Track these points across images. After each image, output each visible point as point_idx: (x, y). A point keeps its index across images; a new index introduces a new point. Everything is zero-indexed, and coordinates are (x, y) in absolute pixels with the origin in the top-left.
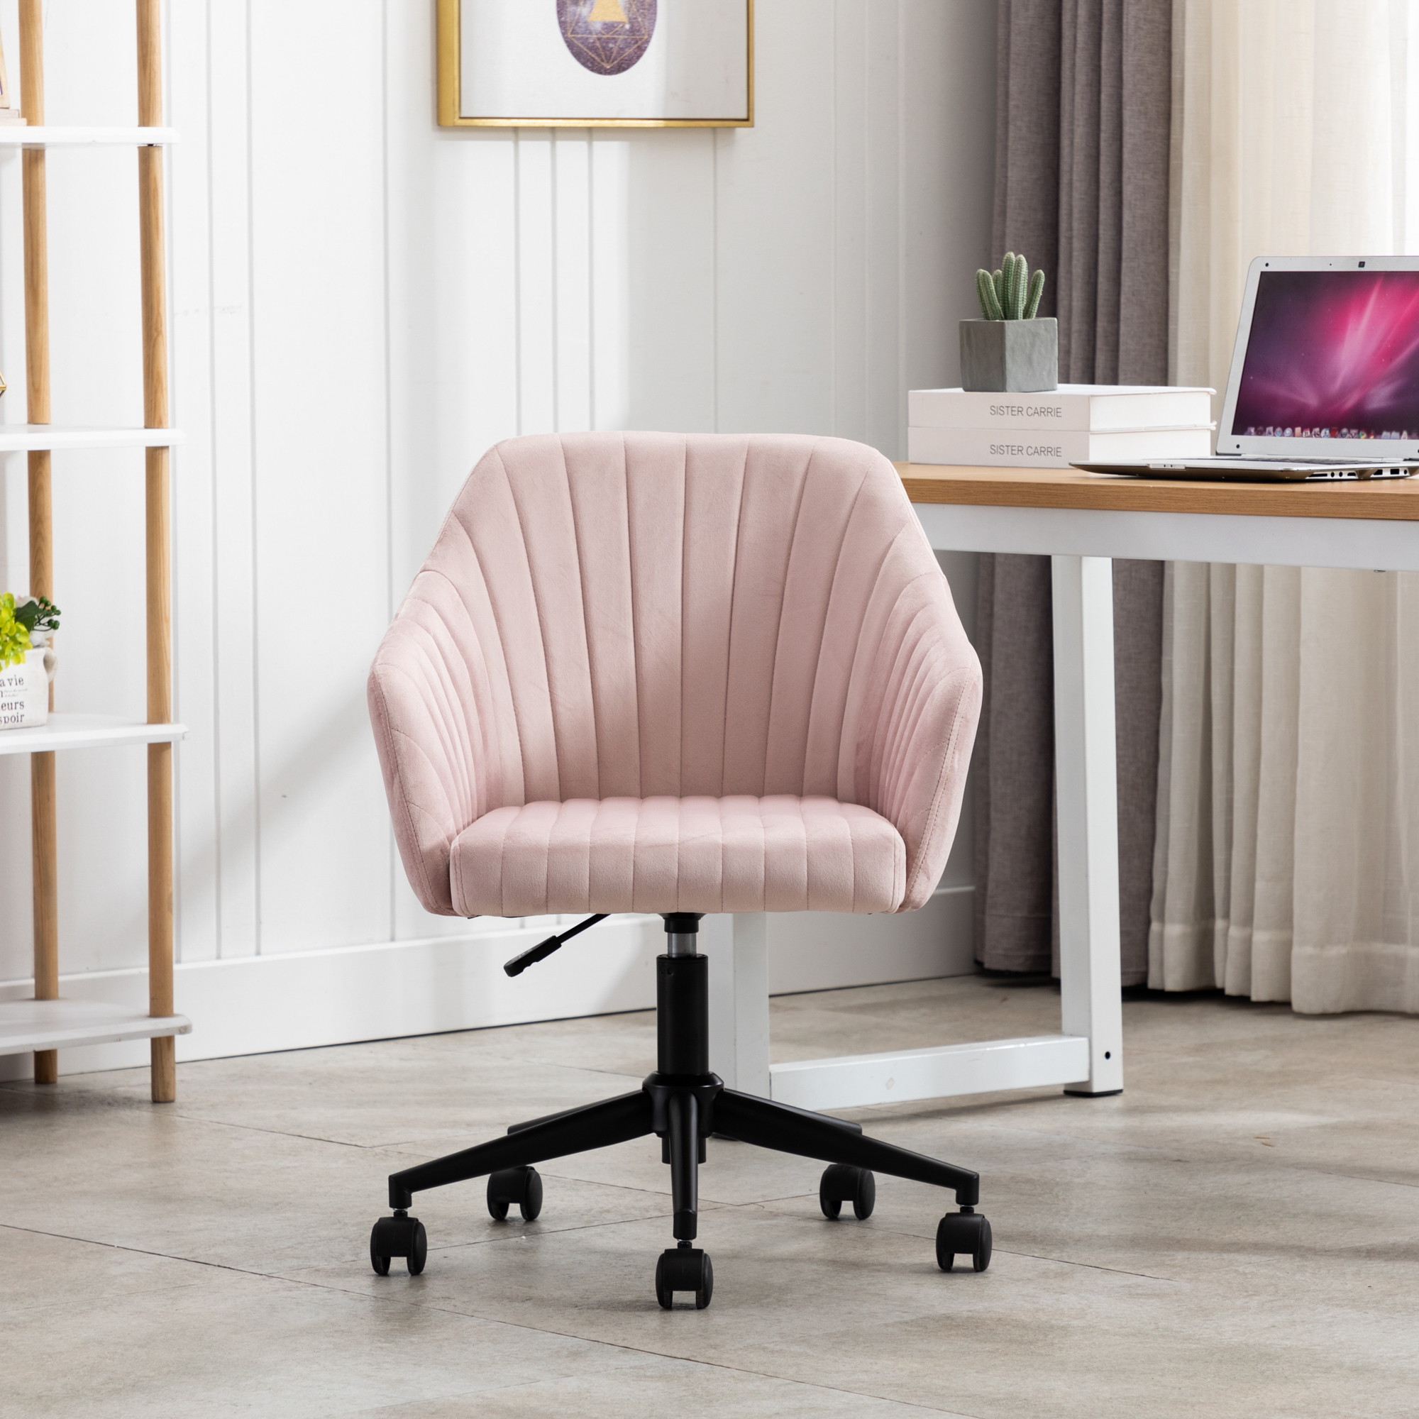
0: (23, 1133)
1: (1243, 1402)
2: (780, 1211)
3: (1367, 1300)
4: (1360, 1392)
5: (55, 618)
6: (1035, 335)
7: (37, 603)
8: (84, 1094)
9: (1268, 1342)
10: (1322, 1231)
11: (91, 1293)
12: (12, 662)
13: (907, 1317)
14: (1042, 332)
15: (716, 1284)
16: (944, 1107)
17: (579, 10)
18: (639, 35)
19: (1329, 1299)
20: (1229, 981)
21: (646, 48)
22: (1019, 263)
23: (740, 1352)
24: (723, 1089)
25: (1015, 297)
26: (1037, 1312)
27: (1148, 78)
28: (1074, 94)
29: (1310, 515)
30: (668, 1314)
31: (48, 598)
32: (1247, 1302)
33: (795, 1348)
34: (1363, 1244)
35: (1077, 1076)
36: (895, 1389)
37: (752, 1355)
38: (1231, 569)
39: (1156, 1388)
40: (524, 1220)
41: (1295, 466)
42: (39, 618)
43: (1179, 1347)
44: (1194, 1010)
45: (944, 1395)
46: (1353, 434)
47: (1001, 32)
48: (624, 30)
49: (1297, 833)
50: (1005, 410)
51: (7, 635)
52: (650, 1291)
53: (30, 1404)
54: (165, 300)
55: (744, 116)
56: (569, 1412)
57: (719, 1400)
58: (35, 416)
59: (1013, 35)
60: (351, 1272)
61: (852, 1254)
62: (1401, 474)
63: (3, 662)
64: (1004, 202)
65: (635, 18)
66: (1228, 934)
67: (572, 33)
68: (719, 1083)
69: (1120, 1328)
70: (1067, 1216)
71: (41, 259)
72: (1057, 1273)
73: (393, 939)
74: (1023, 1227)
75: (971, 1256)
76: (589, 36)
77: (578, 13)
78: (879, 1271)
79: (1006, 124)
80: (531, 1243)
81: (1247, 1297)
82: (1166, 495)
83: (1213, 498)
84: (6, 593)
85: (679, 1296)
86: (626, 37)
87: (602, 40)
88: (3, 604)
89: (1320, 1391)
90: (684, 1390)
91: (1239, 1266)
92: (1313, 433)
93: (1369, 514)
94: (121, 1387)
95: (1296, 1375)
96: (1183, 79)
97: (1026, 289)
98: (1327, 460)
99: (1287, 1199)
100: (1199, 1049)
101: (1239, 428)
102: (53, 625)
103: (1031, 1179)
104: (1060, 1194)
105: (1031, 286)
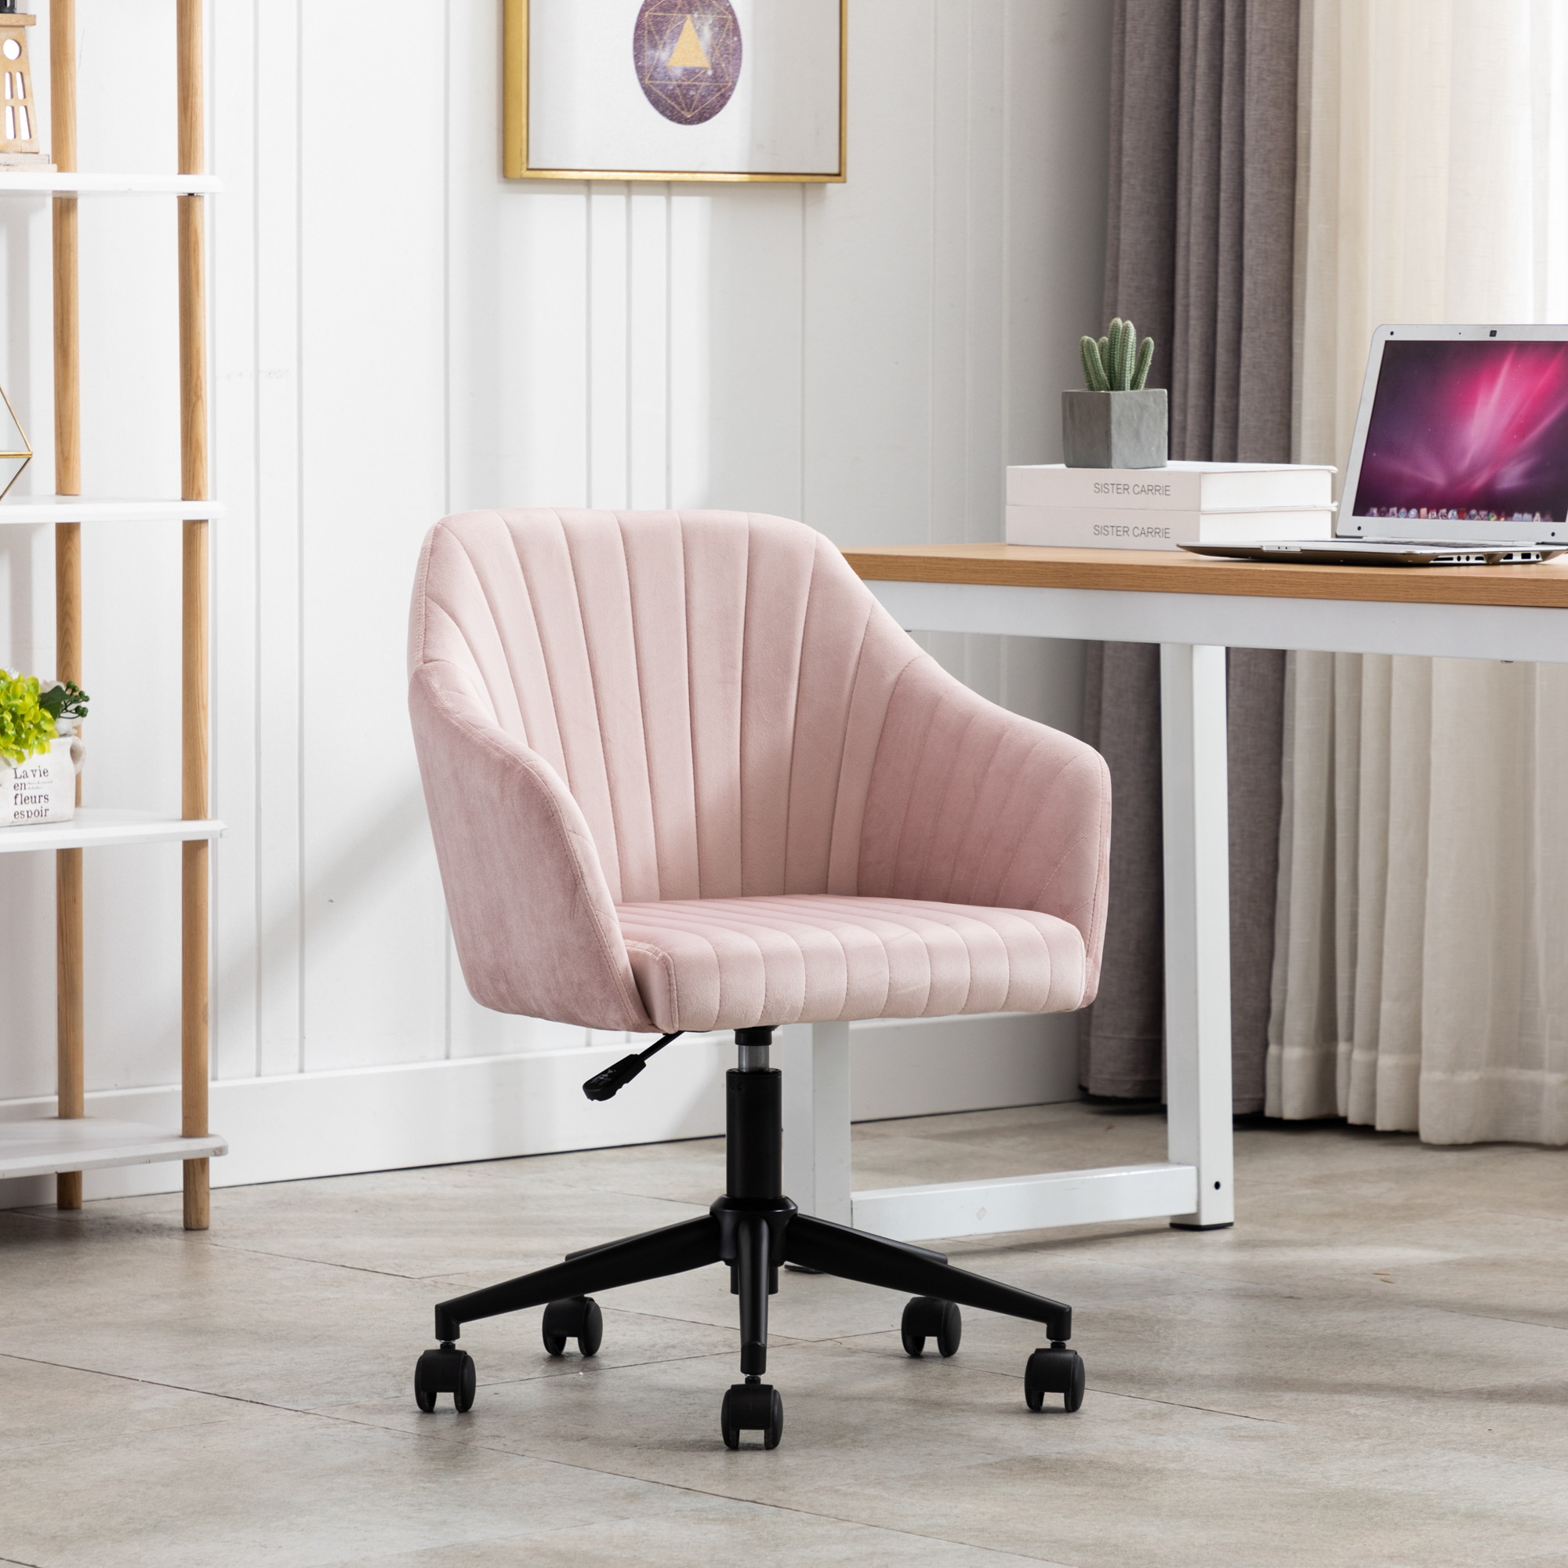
1: (1349, 1549)
2: (859, 1347)
3: (1486, 1444)
4: (1474, 1539)
5: (83, 704)
6: (1143, 408)
7: (64, 689)
8: (111, 1221)
9: (1378, 1487)
10: (1441, 1372)
11: (112, 1428)
12: (36, 751)
13: (991, 1459)
14: (1151, 403)
15: (785, 1423)
16: (1040, 1240)
17: (657, 54)
18: (722, 82)
19: (1446, 1443)
20: (1352, 1109)
21: (730, 96)
22: (1126, 330)
23: (810, 1495)
24: (796, 1214)
25: (1122, 366)
26: (1131, 1454)
27: (1272, 134)
28: (1192, 151)
29: (1434, 601)
30: (733, 1455)
31: (75, 683)
32: (1357, 1446)
33: (870, 1491)
34: (1485, 1386)
35: (1185, 1207)
36: (976, 1534)
37: (823, 1498)
38: (1357, 659)
39: (1256, 1534)
40: (583, 1356)
41: (1419, 549)
42: (66, 704)
43: (1282, 1491)
44: (1314, 1139)
45: (1027, 1540)
46: (1483, 516)
47: (1114, 83)
48: (706, 77)
49: (1427, 949)
50: (1110, 487)
51: (31, 722)
52: (715, 1431)
54: (205, 362)
55: (836, 170)
56: (624, 1556)
57: (785, 1544)
58: (64, 486)
59: (1127, 87)
60: (393, 1409)
61: (935, 1394)
62: (1533, 558)
63: (26, 751)
64: (1116, 266)
65: (718, 64)
66: (1352, 1058)
67: (649, 79)
68: (793, 1208)
69: (1220, 1472)
70: (1167, 1354)
71: (72, 317)
72: (1155, 1414)
73: (448, 1057)
74: (1119, 1365)
75: (1062, 1395)
76: (668, 82)
77: (656, 58)
78: (963, 1411)
79: (1119, 181)
80: (590, 1380)
81: (1357, 1439)
82: (1280, 579)
83: (1329, 582)
84: (30, 677)
85: (747, 1436)
86: (709, 84)
87: (682, 87)
88: (27, 688)
89: (1431, 1538)
90: (749, 1534)
91: (1350, 1408)
92: (1440, 514)
93: (1496, 600)
94: (141, 1527)
95: (1407, 1521)
96: (1309, 136)
97: (1133, 358)
98: (1454, 544)
99: (1405, 1338)
100: (1316, 1181)
101: (1361, 509)
102: (81, 712)
103: (1131, 1316)
104: (1161, 1331)
105: (1139, 354)
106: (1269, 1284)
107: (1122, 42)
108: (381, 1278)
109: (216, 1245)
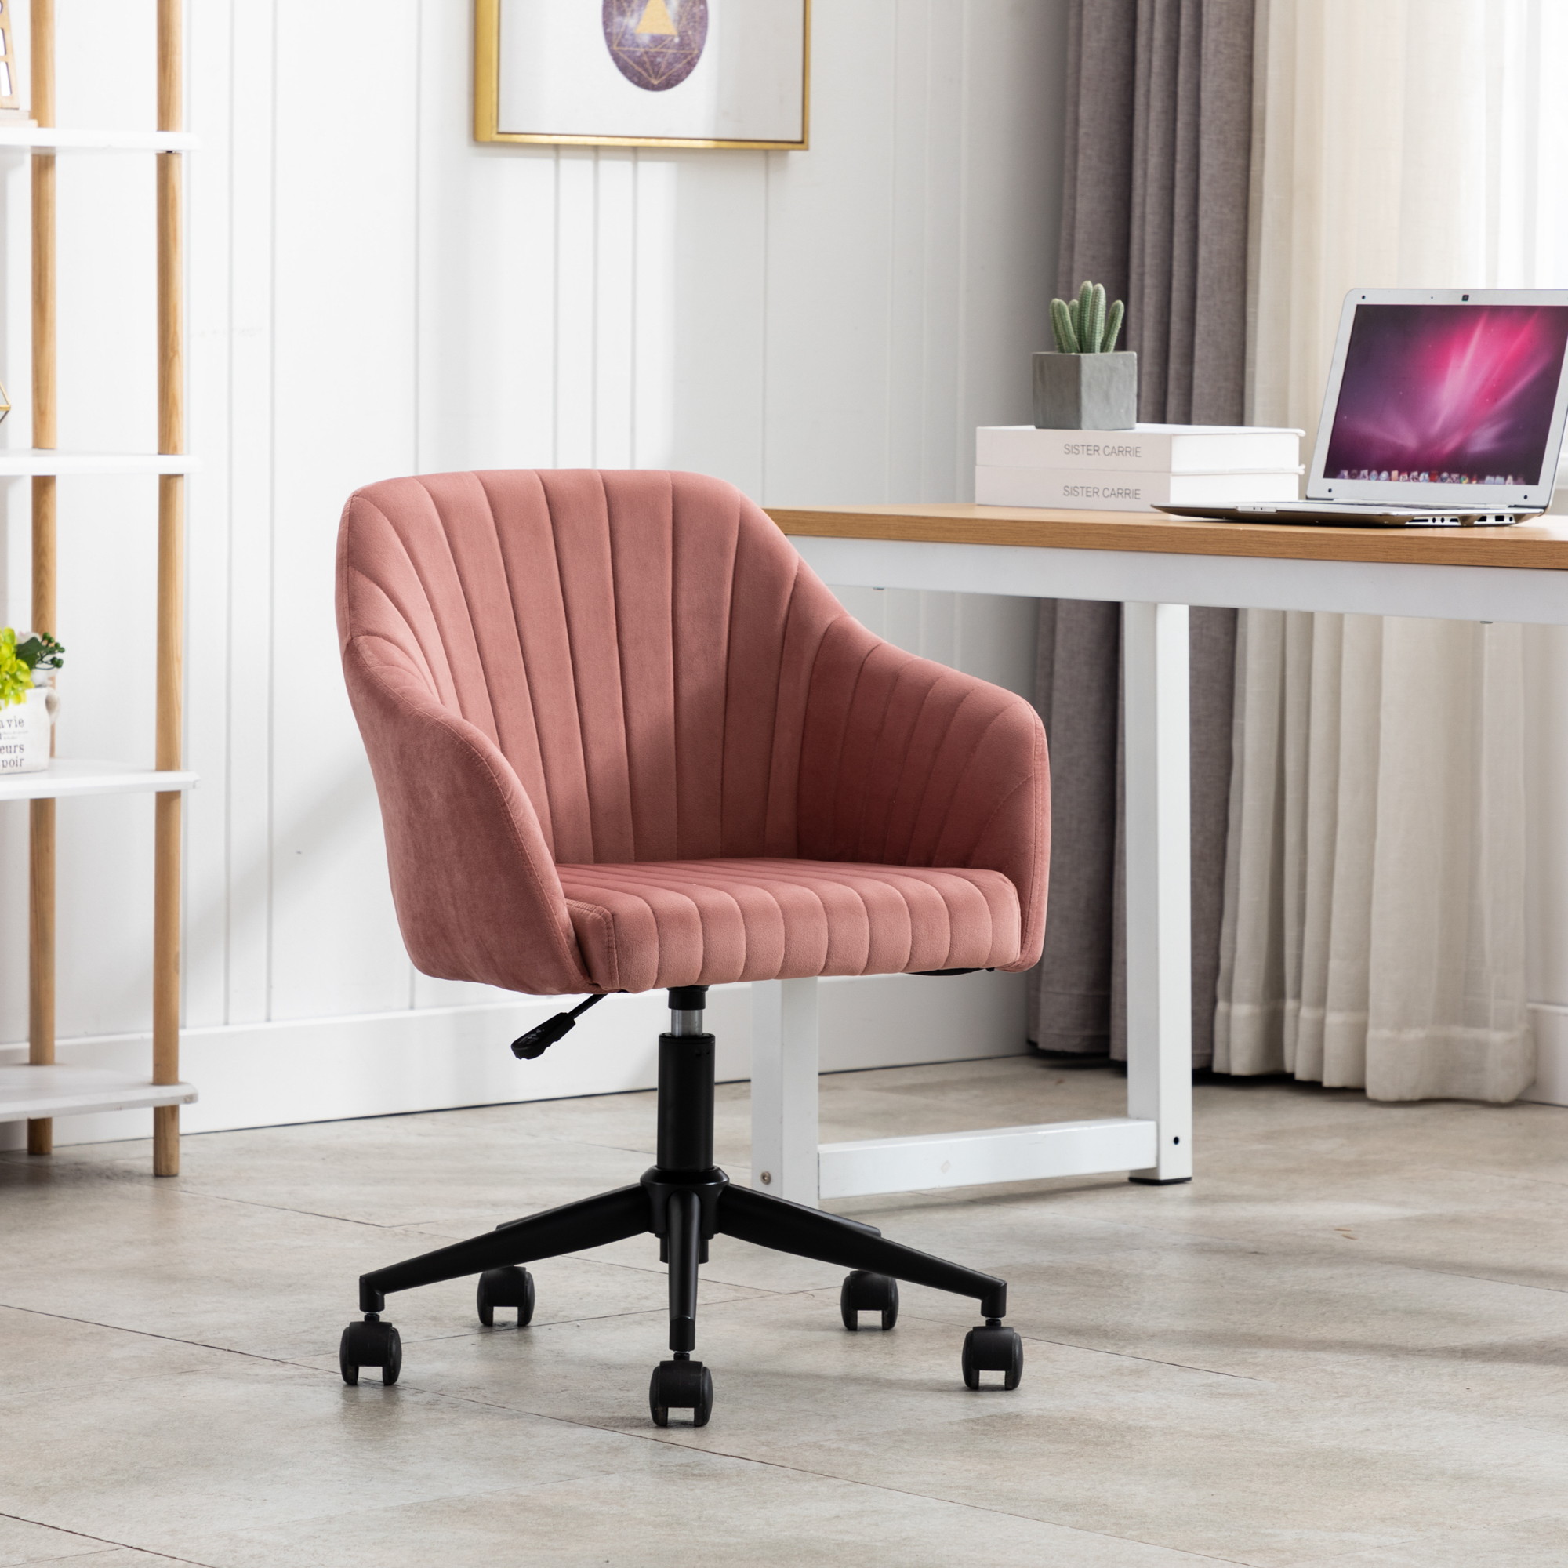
0: (16, 1205)
1: (1340, 1510)
3: (1466, 1404)
4: (1465, 1501)
5: (58, 655)
6: (1113, 371)
7: (40, 639)
8: (80, 1167)
9: (1363, 1447)
10: (1413, 1330)
11: (91, 1377)
12: (12, 701)
14: (1121, 366)
17: (625, 21)
18: (688, 50)
19: (1425, 1402)
20: (1299, 1065)
21: (696, 63)
22: (1096, 293)
23: (794, 1450)
25: (1092, 328)
26: (1112, 1411)
27: (1228, 106)
28: (1147, 123)
31: (51, 635)
32: (1337, 1404)
33: (854, 1447)
34: (1456, 1344)
35: (1142, 1162)
36: (963, 1491)
37: (807, 1454)
38: (1308, 617)
39: (1245, 1494)
41: (1393, 511)
42: (41, 655)
43: (1267, 1451)
44: (1262, 1095)
45: (1017, 1499)
46: (1454, 479)
47: (1072, 56)
48: (673, 44)
49: (1375, 908)
50: (1080, 448)
51: (7, 673)
53: (27, 1495)
54: (182, 318)
55: (798, 138)
56: (612, 1512)
57: (773, 1501)
58: (40, 440)
59: (1084, 59)
62: (1507, 521)
63: (2, 702)
64: (1072, 236)
65: (685, 32)
66: (1300, 1016)
67: (618, 46)
69: (1203, 1430)
70: (1139, 1309)
71: (49, 273)
72: (1132, 1370)
73: (412, 1007)
74: (1092, 1320)
76: (637, 49)
77: (625, 25)
79: (1075, 152)
81: (1337, 1398)
82: (1257, 539)
83: (1308, 542)
86: (675, 51)
87: (650, 54)
88: (3, 639)
89: (1421, 1500)
90: (736, 1490)
91: (1326, 1365)
92: (1411, 477)
93: (1477, 561)
94: (124, 1478)
95: (1395, 1482)
96: (1264, 108)
97: (1103, 320)
98: (1427, 506)
99: (1373, 1295)
100: (1269, 1137)
101: (1331, 471)
102: (57, 663)
103: (1099, 1270)
104: (1130, 1286)
105: (1109, 318)
106: (1233, 1239)
107: (1080, 14)
108: (351, 1227)
109: (185, 1192)
